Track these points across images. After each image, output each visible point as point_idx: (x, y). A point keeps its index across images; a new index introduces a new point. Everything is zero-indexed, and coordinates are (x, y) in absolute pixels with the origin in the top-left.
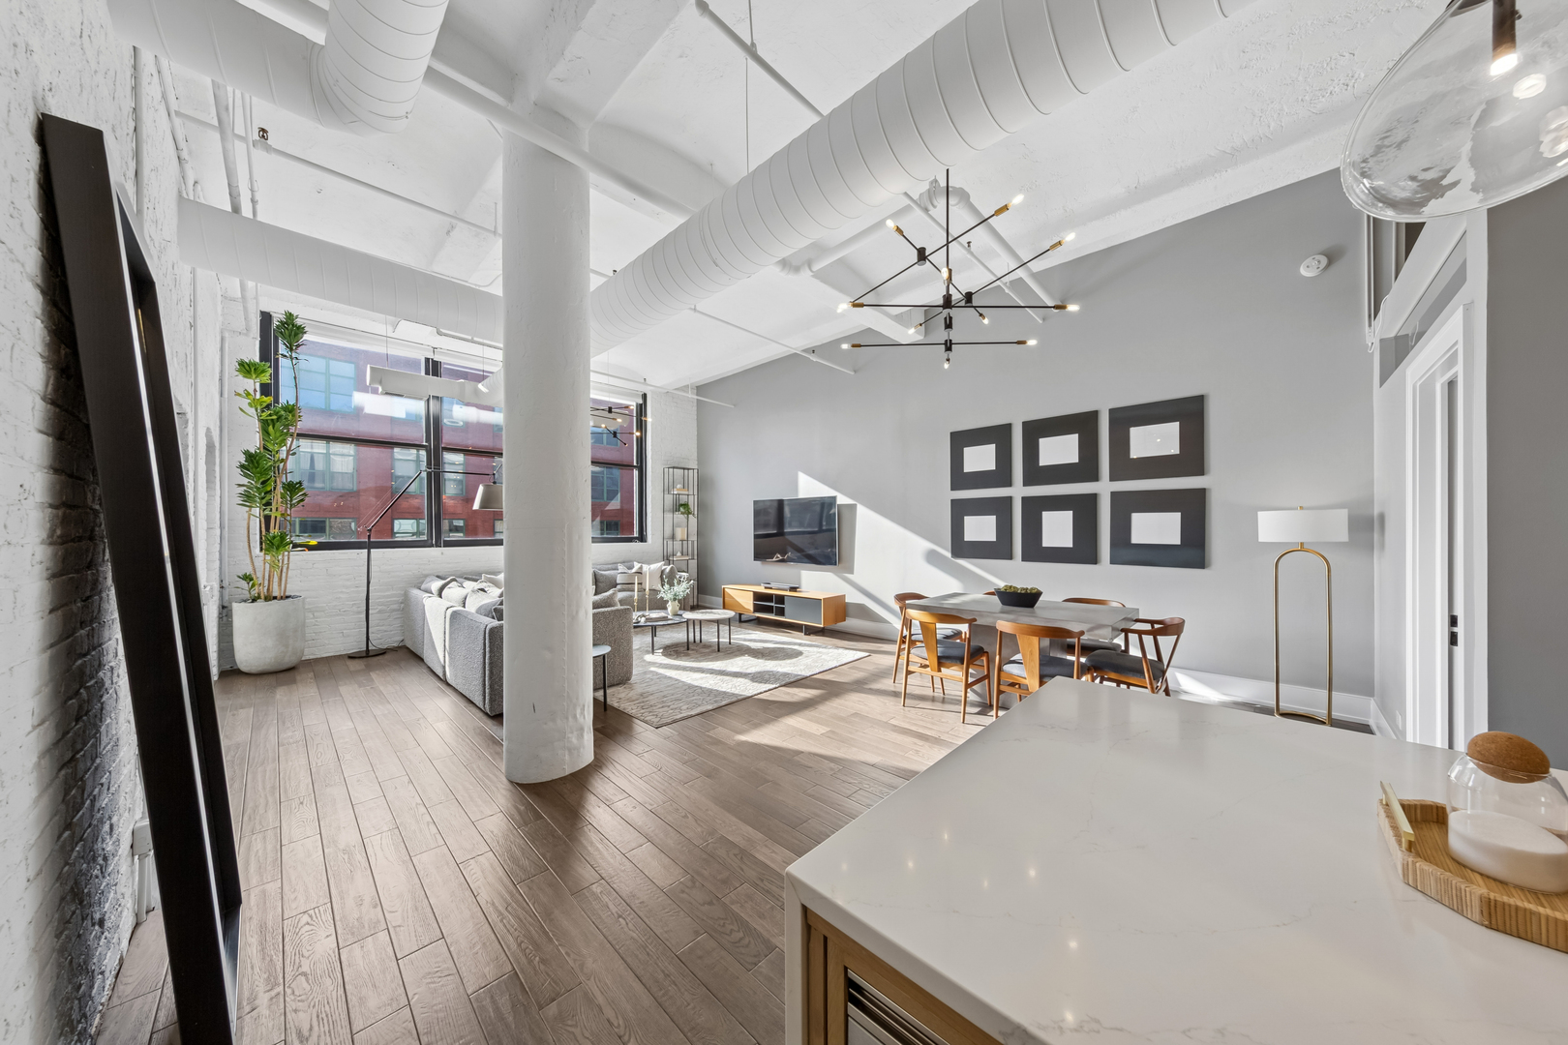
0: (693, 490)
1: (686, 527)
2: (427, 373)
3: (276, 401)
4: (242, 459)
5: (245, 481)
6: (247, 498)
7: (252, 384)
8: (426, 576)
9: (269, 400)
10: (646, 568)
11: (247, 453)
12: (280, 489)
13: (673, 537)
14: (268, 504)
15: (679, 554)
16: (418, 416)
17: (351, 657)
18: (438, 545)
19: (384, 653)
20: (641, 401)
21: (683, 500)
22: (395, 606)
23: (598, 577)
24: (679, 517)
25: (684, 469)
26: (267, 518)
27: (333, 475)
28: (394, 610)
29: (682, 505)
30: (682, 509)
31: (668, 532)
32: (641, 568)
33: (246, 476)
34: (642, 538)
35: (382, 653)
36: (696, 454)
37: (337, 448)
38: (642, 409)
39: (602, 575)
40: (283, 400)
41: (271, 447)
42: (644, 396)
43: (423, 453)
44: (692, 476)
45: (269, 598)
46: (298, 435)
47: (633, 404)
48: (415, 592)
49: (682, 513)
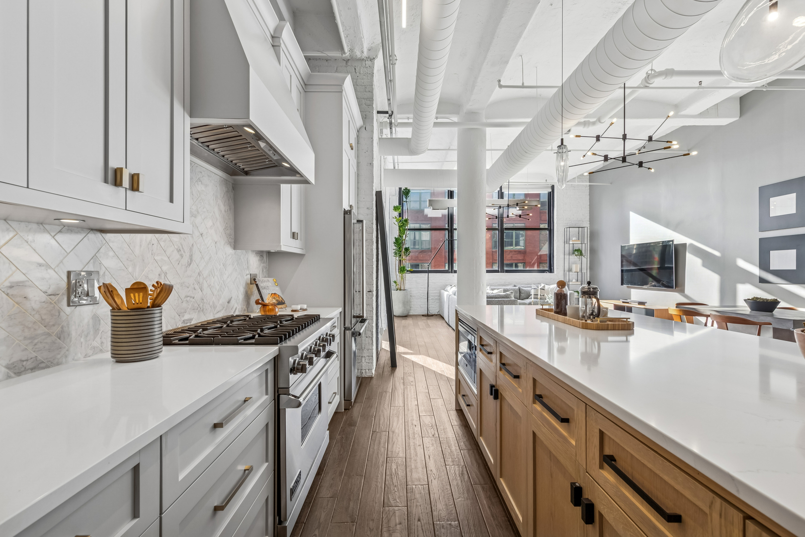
0: (587, 240)
1: (579, 265)
2: (448, 198)
3: (403, 218)
4: (394, 240)
5: (395, 248)
6: (396, 253)
7: (396, 214)
8: (447, 285)
9: (401, 218)
10: (547, 287)
11: (395, 238)
12: (404, 250)
13: (570, 270)
14: (400, 256)
15: (574, 281)
16: (445, 215)
17: (423, 316)
18: (452, 272)
19: (433, 316)
20: (550, 190)
21: (576, 247)
22: (437, 297)
23: (521, 290)
24: (574, 258)
25: (579, 228)
26: (400, 260)
27: (422, 242)
28: (436, 299)
29: (576, 250)
30: (576, 253)
31: (567, 268)
32: (544, 287)
33: (395, 246)
34: (551, 270)
35: (432, 316)
36: (588, 217)
37: (423, 233)
38: (551, 195)
39: (523, 290)
40: (404, 218)
41: (401, 235)
42: (553, 187)
43: (447, 232)
44: (587, 232)
45: (400, 290)
46: (409, 229)
47: (545, 192)
48: (443, 291)
49: (576, 255)
